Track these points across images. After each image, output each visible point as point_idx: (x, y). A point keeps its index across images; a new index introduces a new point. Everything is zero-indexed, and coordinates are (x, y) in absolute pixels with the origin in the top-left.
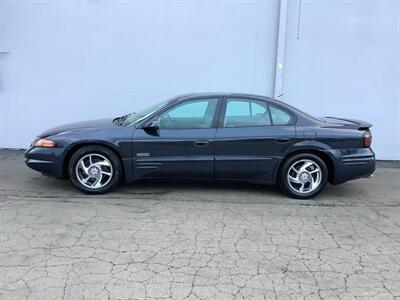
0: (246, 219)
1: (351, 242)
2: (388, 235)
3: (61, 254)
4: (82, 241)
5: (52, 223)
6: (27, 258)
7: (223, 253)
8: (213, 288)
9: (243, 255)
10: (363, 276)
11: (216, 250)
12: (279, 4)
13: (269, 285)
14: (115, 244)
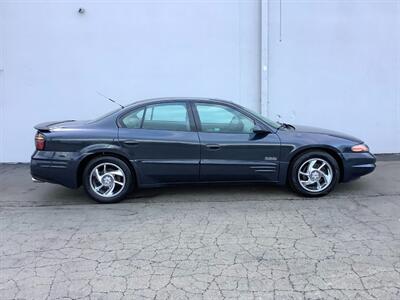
0: (230, 216)
1: (328, 231)
2: (364, 223)
3: (51, 256)
4: (71, 244)
5: (44, 228)
6: (19, 260)
7: (204, 246)
8: (190, 278)
9: (222, 248)
10: (333, 261)
11: (197, 245)
12: (261, 4)
13: (243, 273)
14: (102, 245)
